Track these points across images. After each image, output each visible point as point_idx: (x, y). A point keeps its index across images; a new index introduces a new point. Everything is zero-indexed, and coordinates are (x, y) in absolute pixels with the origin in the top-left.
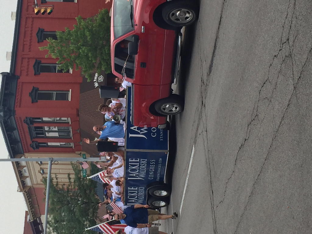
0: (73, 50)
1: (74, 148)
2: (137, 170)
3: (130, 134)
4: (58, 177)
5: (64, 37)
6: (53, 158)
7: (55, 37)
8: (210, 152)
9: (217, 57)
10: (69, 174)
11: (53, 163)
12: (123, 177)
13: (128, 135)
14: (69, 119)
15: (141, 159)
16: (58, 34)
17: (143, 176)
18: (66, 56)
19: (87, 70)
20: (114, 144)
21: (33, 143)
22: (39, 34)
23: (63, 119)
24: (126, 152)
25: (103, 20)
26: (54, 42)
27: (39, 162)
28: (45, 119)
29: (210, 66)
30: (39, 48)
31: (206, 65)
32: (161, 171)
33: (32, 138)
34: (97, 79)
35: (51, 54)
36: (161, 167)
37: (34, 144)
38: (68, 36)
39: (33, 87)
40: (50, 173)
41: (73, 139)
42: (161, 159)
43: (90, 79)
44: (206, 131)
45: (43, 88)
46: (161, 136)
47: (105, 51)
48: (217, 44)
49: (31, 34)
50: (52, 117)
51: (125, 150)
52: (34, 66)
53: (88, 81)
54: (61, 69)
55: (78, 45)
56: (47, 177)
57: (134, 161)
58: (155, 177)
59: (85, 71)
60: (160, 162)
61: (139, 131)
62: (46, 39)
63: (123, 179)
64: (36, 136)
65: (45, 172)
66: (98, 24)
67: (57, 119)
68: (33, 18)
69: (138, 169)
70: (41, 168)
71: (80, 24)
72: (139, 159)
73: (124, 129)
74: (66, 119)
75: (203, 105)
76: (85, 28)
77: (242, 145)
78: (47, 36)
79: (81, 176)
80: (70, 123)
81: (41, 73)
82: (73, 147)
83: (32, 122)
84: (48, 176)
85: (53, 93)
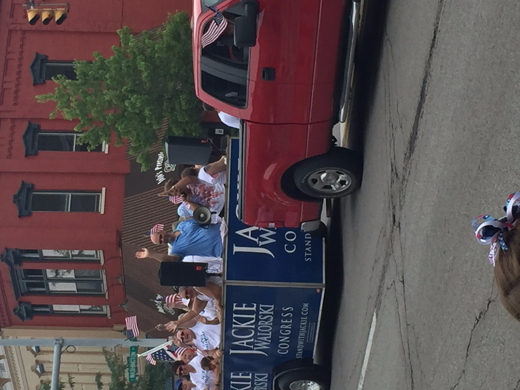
0: (110, 102)
1: (110, 318)
2: (252, 332)
3: (234, 247)
4: (73, 380)
5: (91, 72)
6: (63, 340)
7: (70, 74)
8: (410, 328)
9: (426, 117)
10: (99, 376)
11: (63, 349)
12: (219, 349)
13: (230, 249)
14: (101, 253)
15: (261, 306)
16: (78, 66)
17: (266, 345)
18: (93, 115)
19: (140, 146)
20: (197, 268)
21: (21, 306)
22: (37, 67)
23: (86, 252)
24: (225, 287)
25: (176, 36)
26: (70, 84)
27: (34, 348)
28: (48, 253)
29: (411, 137)
30: (37, 97)
31: (402, 136)
32: (306, 334)
33: (17, 294)
34: (163, 166)
35: (62, 111)
36: (307, 324)
37: (23, 307)
38: (100, 72)
39: (23, 182)
40: (58, 372)
41: (107, 298)
42: (306, 305)
43: (146, 166)
44: (403, 282)
45: (44, 186)
46: (308, 252)
47: (180, 103)
48: (426, 89)
49: (20, 66)
50: (62, 249)
51: (224, 283)
52: (25, 137)
53: (143, 169)
54: (83, 144)
55: (121, 92)
56: (50, 382)
57: (244, 308)
58: (293, 350)
59: (136, 149)
60: (305, 312)
61: (257, 240)
62: (52, 78)
63: (218, 353)
64: (26, 290)
65: (46, 369)
66: (165, 46)
67: (73, 253)
68: (24, 32)
69: (252, 328)
70: (37, 361)
71: (127, 44)
72: (255, 305)
73: (223, 235)
74: (93, 252)
75: (397, 224)
76: (137, 53)
77: (481, 313)
78: (54, 72)
79: (124, 378)
80: (102, 262)
81: (39, 151)
82: (109, 315)
83: (19, 260)
84: (52, 378)
85: (65, 196)
